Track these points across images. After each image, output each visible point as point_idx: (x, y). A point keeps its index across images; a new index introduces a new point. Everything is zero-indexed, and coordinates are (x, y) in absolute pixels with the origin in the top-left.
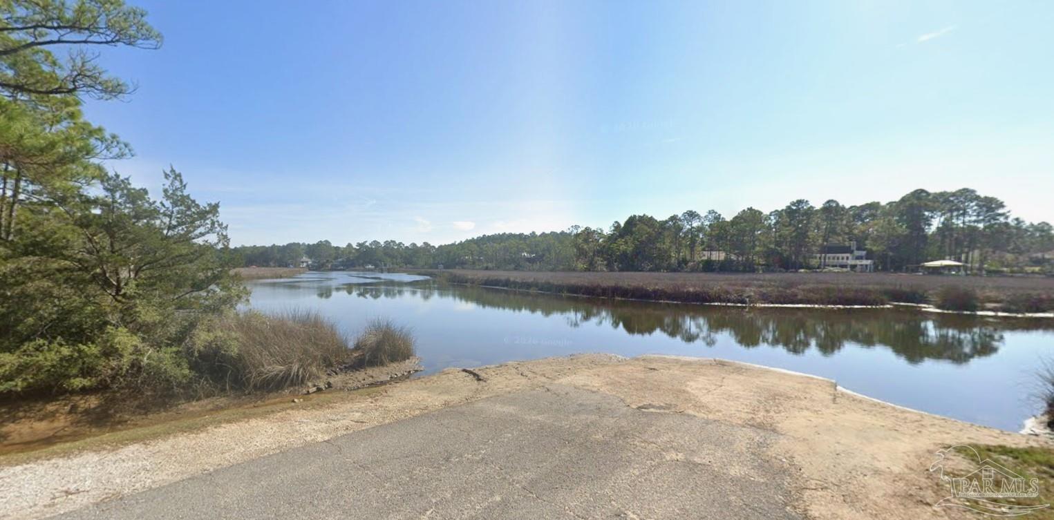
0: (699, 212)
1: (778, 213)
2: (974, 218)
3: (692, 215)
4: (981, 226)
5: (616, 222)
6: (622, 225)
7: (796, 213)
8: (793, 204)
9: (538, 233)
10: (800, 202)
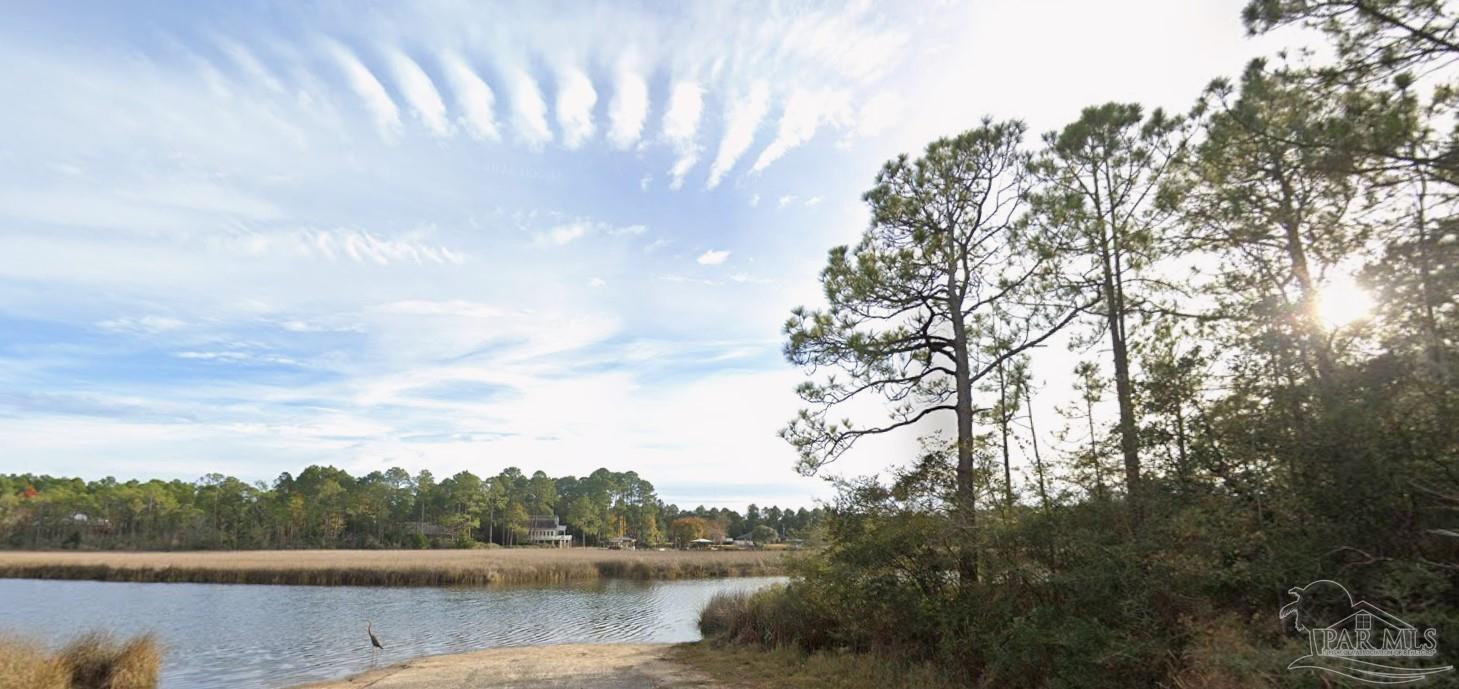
0: (408, 470)
1: (492, 480)
2: (637, 498)
3: (397, 473)
4: (641, 505)
5: (286, 473)
6: (294, 479)
7: (511, 481)
8: (506, 471)
9: (121, 480)
10: (513, 469)
